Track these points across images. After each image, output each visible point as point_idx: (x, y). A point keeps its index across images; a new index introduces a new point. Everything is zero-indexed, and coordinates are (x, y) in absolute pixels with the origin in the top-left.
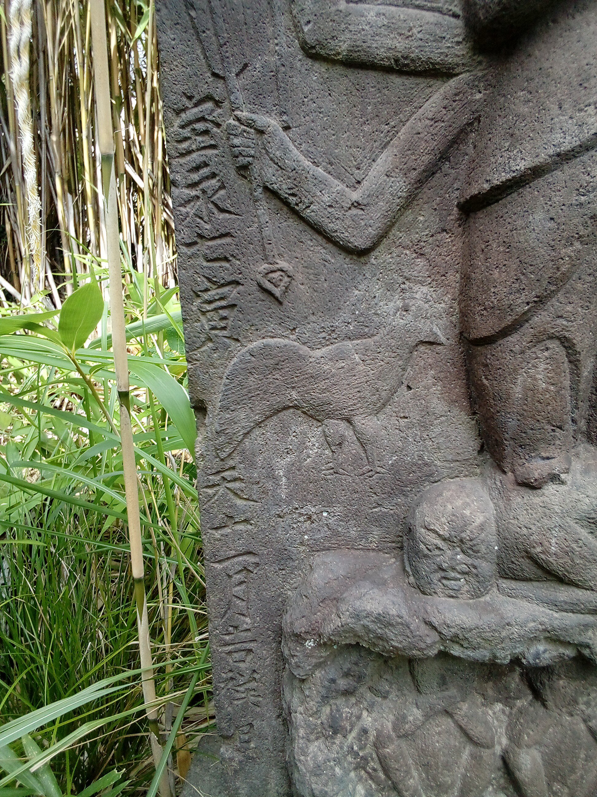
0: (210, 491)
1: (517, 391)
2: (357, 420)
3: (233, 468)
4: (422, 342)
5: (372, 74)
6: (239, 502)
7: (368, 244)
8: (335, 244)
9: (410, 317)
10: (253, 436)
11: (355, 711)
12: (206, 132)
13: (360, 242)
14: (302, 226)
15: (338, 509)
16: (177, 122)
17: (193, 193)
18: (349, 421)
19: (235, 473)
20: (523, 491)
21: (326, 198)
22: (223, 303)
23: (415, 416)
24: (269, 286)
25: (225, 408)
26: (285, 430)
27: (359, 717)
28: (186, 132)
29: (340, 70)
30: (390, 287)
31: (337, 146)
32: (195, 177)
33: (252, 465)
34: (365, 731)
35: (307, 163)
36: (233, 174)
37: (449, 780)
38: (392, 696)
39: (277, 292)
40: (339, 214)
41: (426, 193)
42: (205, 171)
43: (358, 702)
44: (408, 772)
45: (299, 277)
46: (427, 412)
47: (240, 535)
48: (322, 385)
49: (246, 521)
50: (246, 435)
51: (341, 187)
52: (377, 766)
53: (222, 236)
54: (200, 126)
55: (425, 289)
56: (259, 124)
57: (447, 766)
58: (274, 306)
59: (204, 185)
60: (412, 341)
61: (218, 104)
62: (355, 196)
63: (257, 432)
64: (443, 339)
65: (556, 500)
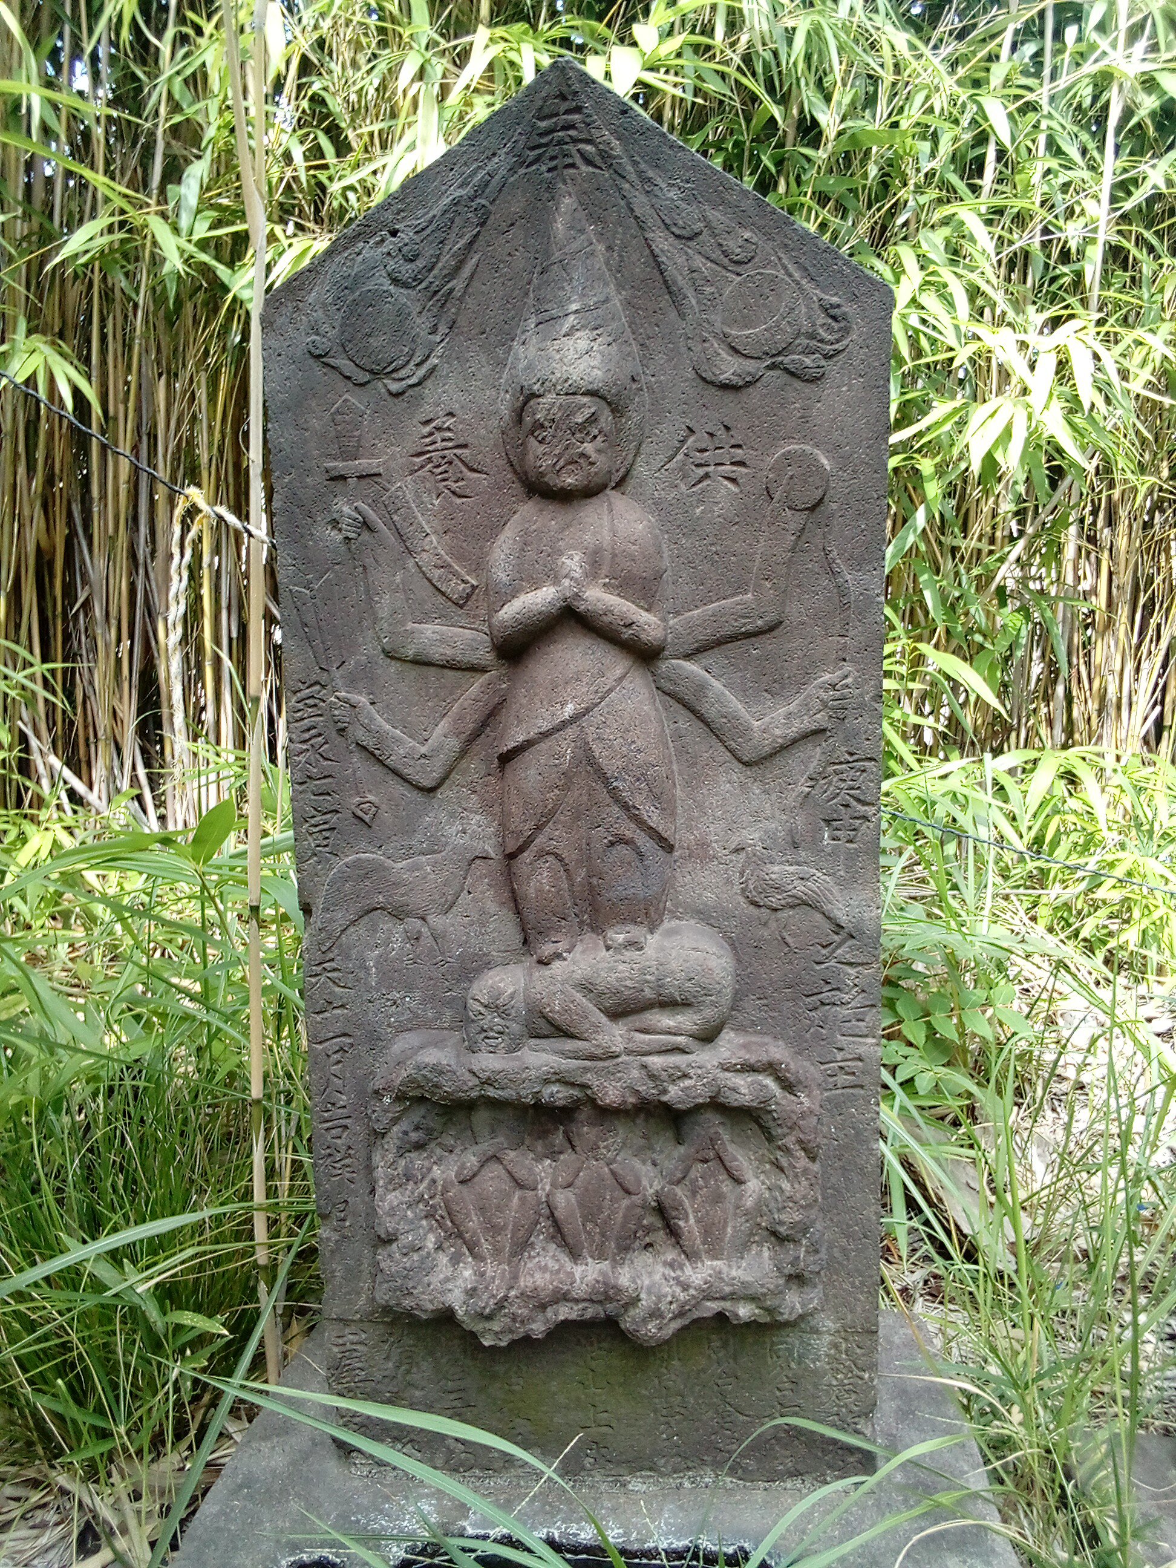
0: (313, 980)
1: (532, 893)
2: (430, 918)
3: (332, 960)
4: (477, 857)
5: (432, 669)
6: (337, 989)
7: (433, 784)
8: (411, 783)
9: (467, 837)
10: (348, 932)
11: (426, 1163)
12: (315, 705)
13: (427, 783)
14: (385, 770)
15: (418, 994)
16: (294, 699)
17: (305, 747)
18: (424, 919)
19: (333, 965)
20: (541, 967)
21: (401, 751)
22: (326, 826)
23: (475, 916)
24: (360, 814)
25: (326, 910)
26: (374, 929)
27: (430, 1170)
28: (300, 706)
29: (410, 665)
30: (452, 815)
31: (409, 715)
32: (307, 736)
33: (348, 957)
34: (434, 1181)
35: (388, 727)
36: (334, 734)
37: (501, 1221)
38: (457, 1151)
39: (367, 818)
40: (411, 763)
41: (476, 747)
42: (313, 732)
43: (429, 1157)
44: (468, 1215)
45: (384, 807)
46: (483, 912)
47: (337, 1018)
48: (402, 890)
49: (343, 1006)
50: (343, 931)
51: (413, 743)
52: (445, 1214)
53: (325, 777)
54: (310, 702)
55: (478, 817)
56: (352, 701)
57: (499, 1208)
58: (365, 829)
59: (312, 742)
60: (470, 856)
61: (324, 687)
62: (423, 750)
63: (352, 929)
64: (493, 855)
65: (559, 972)
